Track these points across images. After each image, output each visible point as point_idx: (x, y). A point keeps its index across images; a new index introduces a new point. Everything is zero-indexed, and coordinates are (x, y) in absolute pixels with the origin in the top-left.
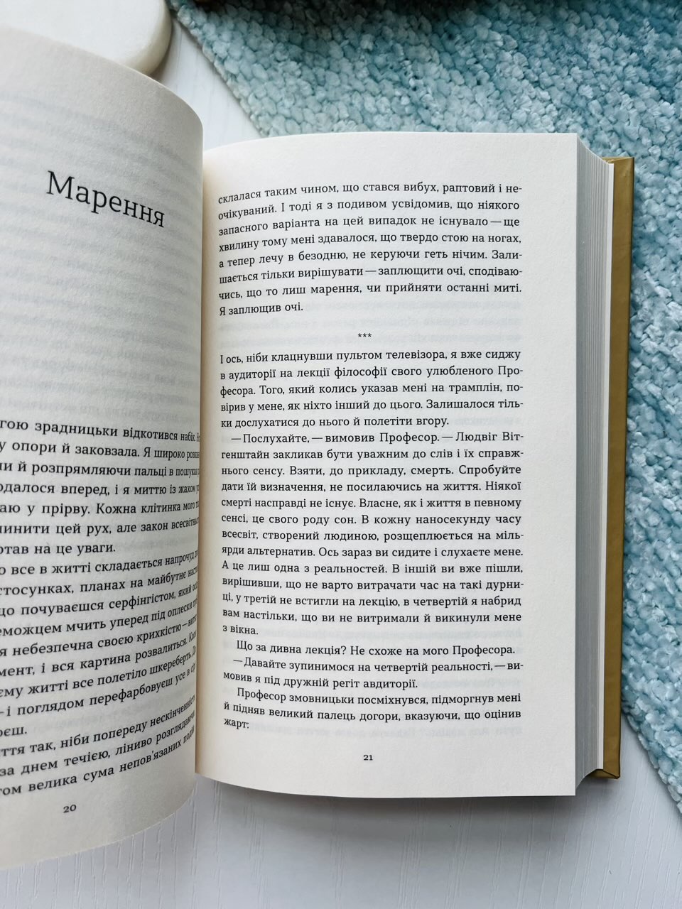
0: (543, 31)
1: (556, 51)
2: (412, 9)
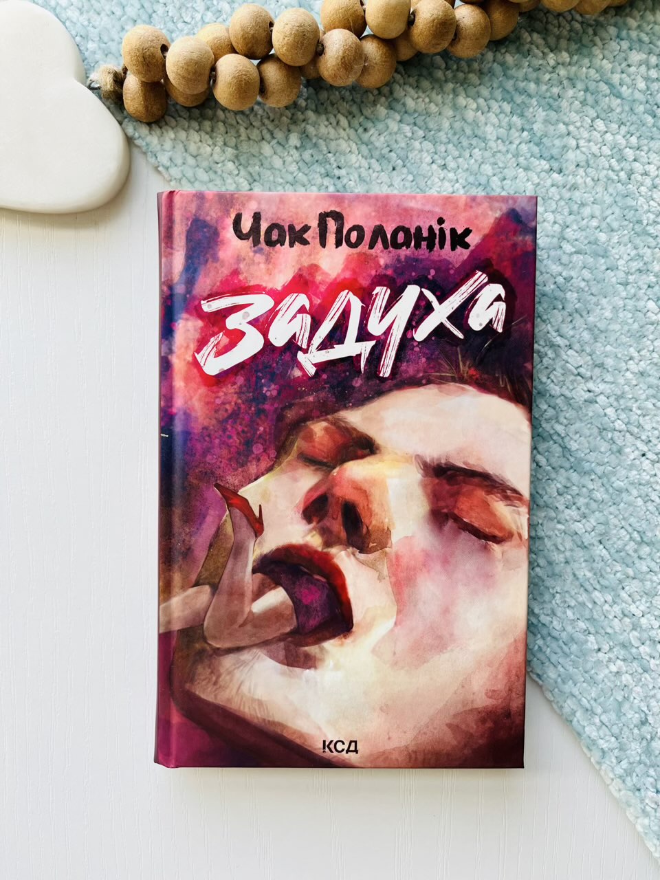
0: (445, 119)
1: (457, 136)
2: (330, 108)
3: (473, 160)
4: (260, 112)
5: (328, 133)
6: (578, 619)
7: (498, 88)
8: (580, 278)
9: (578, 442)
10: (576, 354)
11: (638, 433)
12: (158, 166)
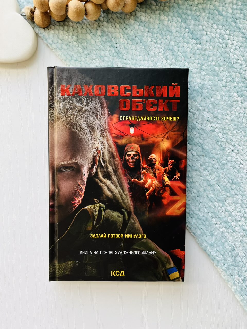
0: (156, 25)
1: (161, 31)
2: (112, 21)
3: (167, 40)
4: (86, 23)
5: (112, 31)
6: (209, 212)
7: (176, 12)
8: (208, 84)
9: (208, 146)
10: (207, 113)
11: (230, 142)
12: (48, 44)
